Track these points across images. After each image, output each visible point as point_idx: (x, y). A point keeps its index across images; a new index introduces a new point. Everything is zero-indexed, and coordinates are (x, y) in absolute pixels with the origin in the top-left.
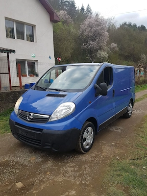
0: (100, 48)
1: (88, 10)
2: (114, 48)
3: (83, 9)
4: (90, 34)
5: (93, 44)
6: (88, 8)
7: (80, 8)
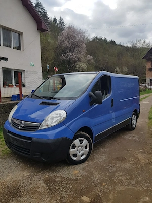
0: (79, 60)
1: (60, 22)
2: (90, 60)
3: (55, 20)
4: (69, 45)
5: (72, 55)
6: (60, 19)
7: (52, 19)
